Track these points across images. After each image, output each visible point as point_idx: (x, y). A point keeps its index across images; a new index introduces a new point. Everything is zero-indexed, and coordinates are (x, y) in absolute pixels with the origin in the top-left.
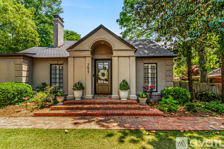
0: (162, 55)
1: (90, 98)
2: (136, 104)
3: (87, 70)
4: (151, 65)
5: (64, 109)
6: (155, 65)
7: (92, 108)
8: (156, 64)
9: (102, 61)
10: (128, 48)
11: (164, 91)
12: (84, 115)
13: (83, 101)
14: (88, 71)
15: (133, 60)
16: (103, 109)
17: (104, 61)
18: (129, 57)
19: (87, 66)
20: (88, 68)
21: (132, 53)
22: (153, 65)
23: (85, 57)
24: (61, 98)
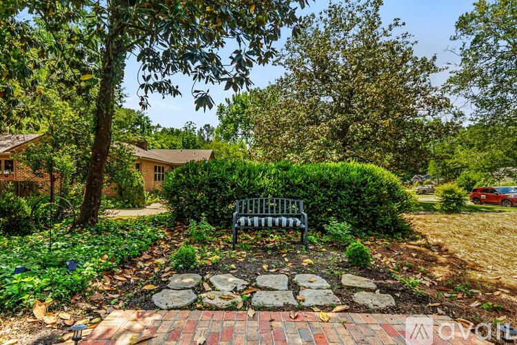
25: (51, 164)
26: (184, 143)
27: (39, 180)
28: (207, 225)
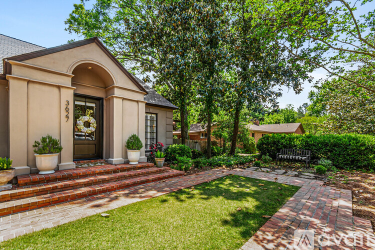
0: (160, 104)
1: (73, 168)
2: (152, 166)
3: (64, 114)
4: (150, 115)
5: (30, 195)
6: (154, 116)
7: (96, 182)
8: (157, 114)
9: (84, 100)
10: (135, 88)
11: (169, 150)
12: (90, 195)
13: (60, 175)
14: (67, 117)
15: (142, 106)
16: (115, 180)
17: (87, 100)
18: (137, 102)
19: (63, 107)
20: (67, 110)
21: (140, 97)
22: (153, 115)
23: (59, 87)
24: (10, 173)
25: (221, 136)
26: (285, 118)
27: (217, 141)
28: (268, 157)
